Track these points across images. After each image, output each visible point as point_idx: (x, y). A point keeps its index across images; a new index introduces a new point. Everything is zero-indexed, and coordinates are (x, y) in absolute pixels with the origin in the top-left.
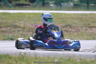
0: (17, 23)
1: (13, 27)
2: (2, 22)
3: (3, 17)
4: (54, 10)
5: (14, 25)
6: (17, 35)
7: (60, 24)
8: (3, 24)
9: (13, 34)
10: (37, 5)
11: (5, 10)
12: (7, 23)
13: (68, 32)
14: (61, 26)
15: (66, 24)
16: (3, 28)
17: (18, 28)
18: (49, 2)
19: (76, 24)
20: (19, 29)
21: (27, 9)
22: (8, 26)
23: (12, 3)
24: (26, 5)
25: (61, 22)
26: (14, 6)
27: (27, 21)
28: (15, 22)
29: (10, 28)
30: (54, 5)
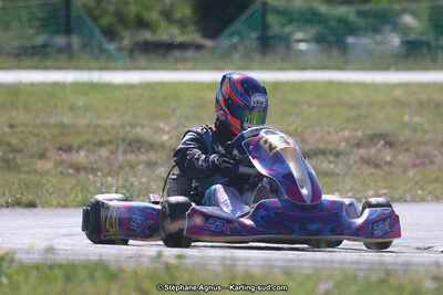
0: (143, 127)
1: (124, 146)
2: (73, 125)
3: (80, 103)
4: (314, 68)
5: (131, 136)
6: (141, 183)
7: (342, 129)
8: (78, 133)
9: (126, 180)
10: (234, 47)
11: (90, 69)
12: (99, 130)
13: (377, 166)
14: (347, 140)
15: (370, 132)
16: (78, 151)
17: (147, 151)
18: (290, 34)
19: (415, 131)
20: (153, 156)
21: (189, 65)
22: (101, 144)
23: (121, 39)
24: (183, 46)
25: (348, 120)
26: (131, 52)
27: (187, 118)
28: (133, 126)
29: (111, 152)
30: (313, 46)
